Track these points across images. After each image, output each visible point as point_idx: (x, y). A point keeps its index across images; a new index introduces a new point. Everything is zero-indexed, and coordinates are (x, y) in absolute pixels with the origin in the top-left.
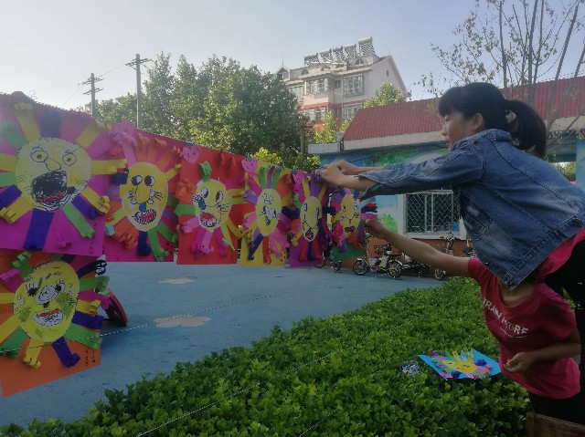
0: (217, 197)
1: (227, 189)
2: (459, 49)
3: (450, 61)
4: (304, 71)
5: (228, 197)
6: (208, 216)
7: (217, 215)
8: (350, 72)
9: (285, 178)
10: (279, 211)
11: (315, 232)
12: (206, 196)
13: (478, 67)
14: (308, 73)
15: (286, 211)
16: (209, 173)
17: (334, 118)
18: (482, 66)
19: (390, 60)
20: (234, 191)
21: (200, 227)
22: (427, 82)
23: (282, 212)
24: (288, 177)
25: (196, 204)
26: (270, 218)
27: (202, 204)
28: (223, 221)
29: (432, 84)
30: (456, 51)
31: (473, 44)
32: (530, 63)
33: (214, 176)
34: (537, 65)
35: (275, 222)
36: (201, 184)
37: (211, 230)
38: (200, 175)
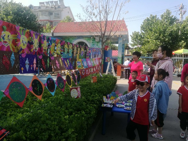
0: (8, 36)
1: (11, 34)
2: (88, 7)
3: (86, 11)
4: (39, 7)
5: (11, 37)
6: (6, 42)
7: (8, 42)
8: (56, 10)
9: (27, 32)
10: (27, 42)
11: (37, 49)
12: (5, 36)
13: (93, 13)
14: (40, 8)
15: (29, 42)
16: (6, 29)
17: (50, 25)
18: (94, 13)
19: (69, 8)
20: (13, 35)
21: (3, 45)
22: (79, 16)
23: (28, 42)
24: (29, 32)
25: (1, 38)
26: (25, 44)
27: (3, 38)
28: (10, 44)
29: (80, 17)
30: (87, 8)
31: (92, 6)
32: (106, 14)
33: (7, 30)
34: (108, 15)
35: (26, 45)
36: (3, 32)
37: (7, 46)
38: (3, 29)
